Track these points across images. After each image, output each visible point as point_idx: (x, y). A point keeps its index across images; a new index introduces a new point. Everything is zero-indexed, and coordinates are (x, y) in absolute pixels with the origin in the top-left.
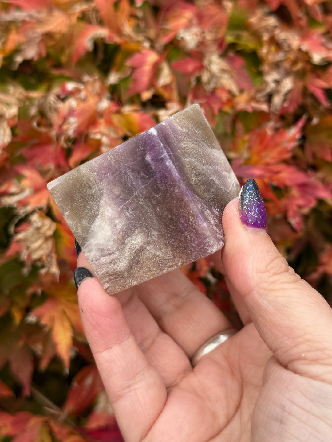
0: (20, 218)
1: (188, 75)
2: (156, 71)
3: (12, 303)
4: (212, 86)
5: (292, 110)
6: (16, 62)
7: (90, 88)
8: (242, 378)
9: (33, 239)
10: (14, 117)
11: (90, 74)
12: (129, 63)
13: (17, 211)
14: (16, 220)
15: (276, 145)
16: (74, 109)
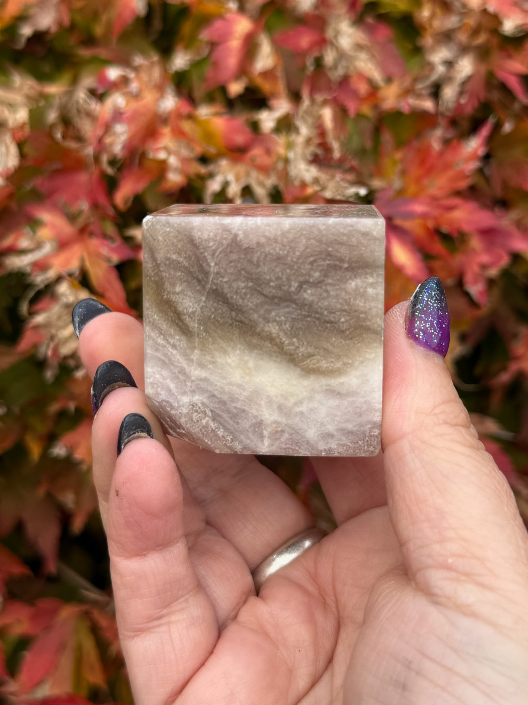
0: (36, 289)
1: (301, 54)
2: (250, 48)
3: (25, 428)
4: (340, 72)
5: (469, 110)
6: (21, 35)
7: (144, 77)
8: (338, 611)
9: (60, 323)
10: (22, 127)
11: (144, 53)
12: (205, 36)
13: (32, 278)
14: (31, 294)
15: (447, 166)
16: (122, 111)
